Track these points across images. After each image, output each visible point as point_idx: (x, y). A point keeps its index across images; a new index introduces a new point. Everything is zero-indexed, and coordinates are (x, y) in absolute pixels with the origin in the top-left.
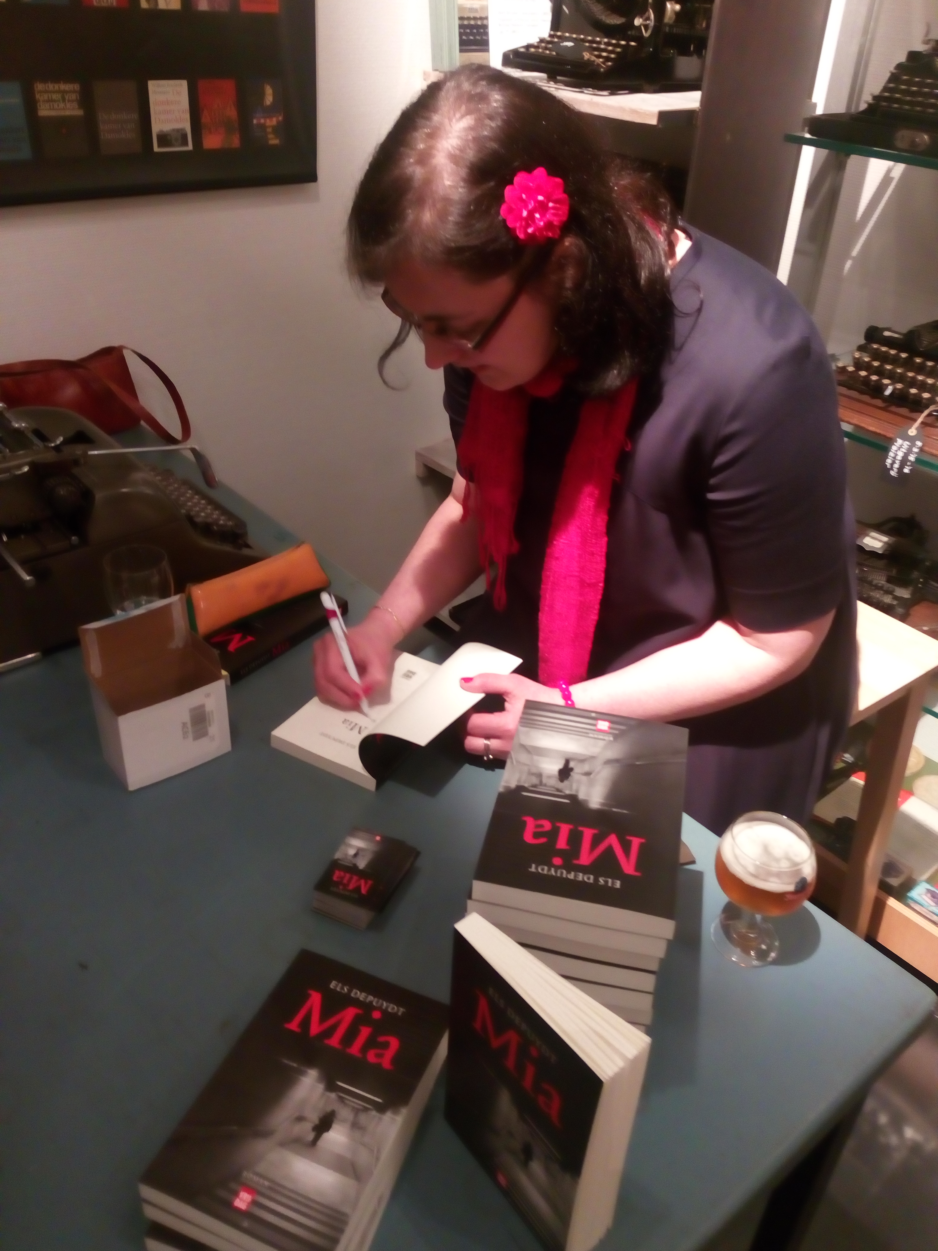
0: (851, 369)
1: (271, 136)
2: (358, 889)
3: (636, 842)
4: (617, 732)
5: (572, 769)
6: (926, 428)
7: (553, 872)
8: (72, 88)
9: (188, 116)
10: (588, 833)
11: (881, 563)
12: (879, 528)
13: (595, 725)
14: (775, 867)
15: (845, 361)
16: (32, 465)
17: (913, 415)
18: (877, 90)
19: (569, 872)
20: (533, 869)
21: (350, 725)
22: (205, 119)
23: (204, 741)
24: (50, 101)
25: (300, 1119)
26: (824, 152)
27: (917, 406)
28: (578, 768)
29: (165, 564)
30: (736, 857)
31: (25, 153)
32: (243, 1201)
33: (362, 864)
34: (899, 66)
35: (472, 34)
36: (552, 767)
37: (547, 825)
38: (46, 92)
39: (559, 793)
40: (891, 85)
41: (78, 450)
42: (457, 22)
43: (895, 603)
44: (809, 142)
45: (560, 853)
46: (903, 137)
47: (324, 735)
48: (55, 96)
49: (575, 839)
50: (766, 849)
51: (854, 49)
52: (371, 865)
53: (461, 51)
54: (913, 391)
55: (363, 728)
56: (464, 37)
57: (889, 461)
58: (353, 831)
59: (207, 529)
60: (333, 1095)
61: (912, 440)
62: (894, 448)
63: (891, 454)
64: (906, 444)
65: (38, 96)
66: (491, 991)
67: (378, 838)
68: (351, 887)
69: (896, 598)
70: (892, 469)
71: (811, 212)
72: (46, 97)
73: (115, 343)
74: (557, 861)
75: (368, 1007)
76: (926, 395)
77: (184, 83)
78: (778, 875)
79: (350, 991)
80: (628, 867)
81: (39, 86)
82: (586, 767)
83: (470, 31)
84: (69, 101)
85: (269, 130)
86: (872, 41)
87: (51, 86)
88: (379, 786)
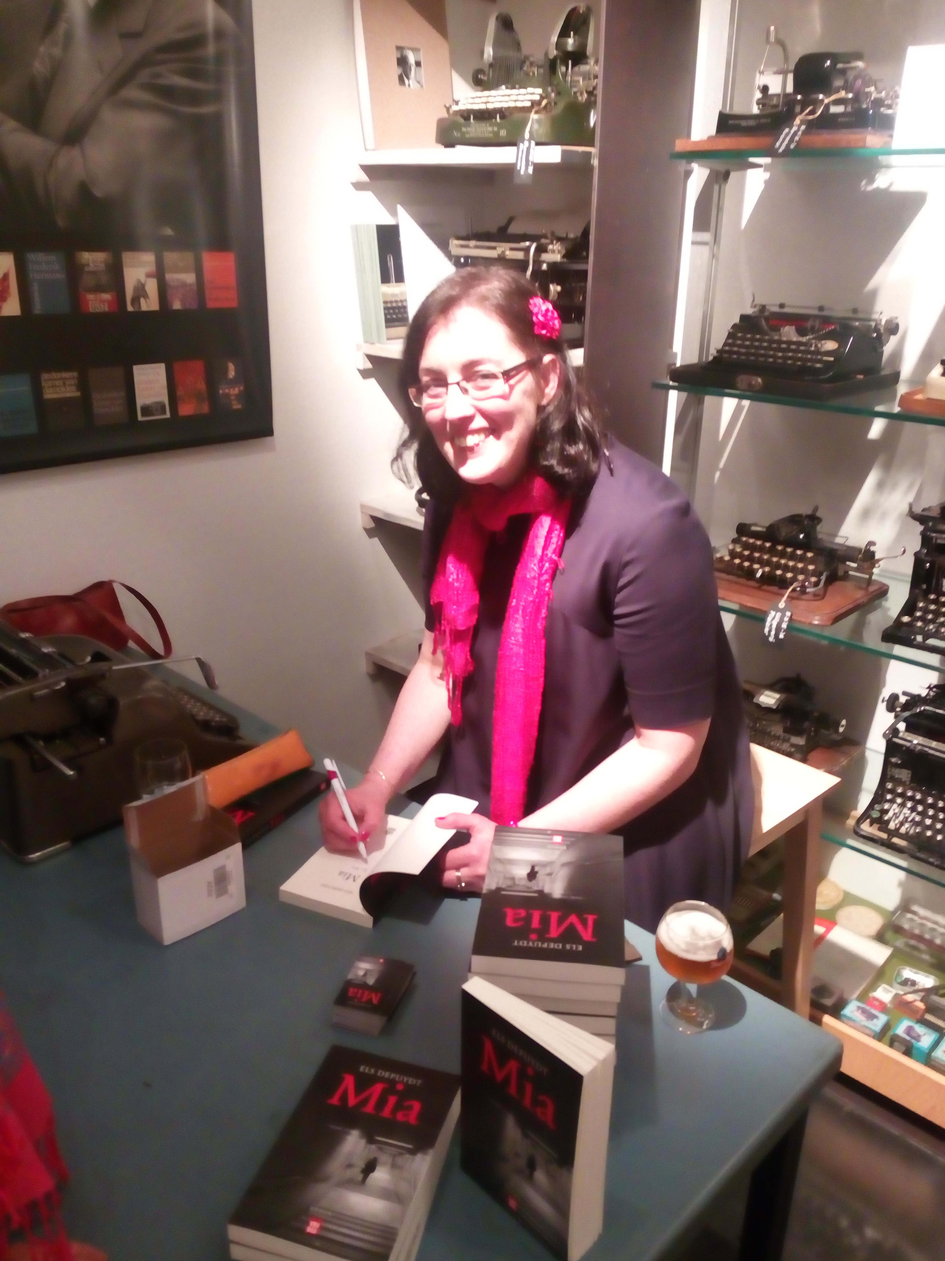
0: (727, 558)
1: (234, 402)
2: (370, 1001)
3: (590, 919)
4: (568, 843)
5: (537, 873)
6: (792, 601)
7: (531, 944)
8: (71, 376)
9: (165, 391)
10: (554, 916)
11: (777, 717)
12: (772, 687)
13: (552, 839)
14: (701, 943)
15: (723, 553)
16: (69, 681)
17: (782, 591)
18: (720, 346)
19: (543, 943)
20: (516, 943)
21: (345, 875)
22: (180, 392)
23: (224, 898)
24: (54, 386)
25: (350, 1166)
26: (684, 395)
27: (783, 584)
28: (542, 873)
29: (185, 753)
30: (671, 939)
31: (32, 428)
32: (313, 1227)
33: (371, 981)
34: (734, 326)
35: (394, 313)
36: (522, 872)
37: (523, 913)
38: (50, 380)
39: (529, 890)
40: (730, 341)
41: (103, 666)
42: (382, 306)
43: (793, 750)
44: (673, 388)
45: (535, 931)
46: (742, 380)
47: (325, 886)
48: (57, 383)
49: (545, 921)
50: (693, 931)
51: (699, 314)
52: (378, 981)
53: (387, 327)
54: (779, 572)
55: (356, 877)
56: (388, 317)
57: (766, 630)
58: (361, 956)
59: (206, 725)
60: (373, 1147)
61: (783, 611)
62: (769, 619)
63: (768, 624)
64: (779, 615)
65: (44, 384)
66: (494, 1032)
67: (381, 961)
68: (364, 999)
69: (793, 745)
70: (769, 635)
71: (681, 438)
72: (50, 383)
73: (104, 577)
74: (533, 936)
75: (392, 1083)
76: (789, 575)
77: (162, 366)
78: (705, 948)
79: (376, 1072)
80: (587, 935)
81: (45, 376)
82: (548, 870)
83: (393, 311)
84: (69, 385)
85: (233, 398)
86: (712, 307)
87: (55, 375)
88: (375, 922)
